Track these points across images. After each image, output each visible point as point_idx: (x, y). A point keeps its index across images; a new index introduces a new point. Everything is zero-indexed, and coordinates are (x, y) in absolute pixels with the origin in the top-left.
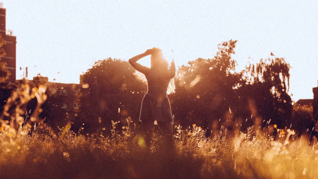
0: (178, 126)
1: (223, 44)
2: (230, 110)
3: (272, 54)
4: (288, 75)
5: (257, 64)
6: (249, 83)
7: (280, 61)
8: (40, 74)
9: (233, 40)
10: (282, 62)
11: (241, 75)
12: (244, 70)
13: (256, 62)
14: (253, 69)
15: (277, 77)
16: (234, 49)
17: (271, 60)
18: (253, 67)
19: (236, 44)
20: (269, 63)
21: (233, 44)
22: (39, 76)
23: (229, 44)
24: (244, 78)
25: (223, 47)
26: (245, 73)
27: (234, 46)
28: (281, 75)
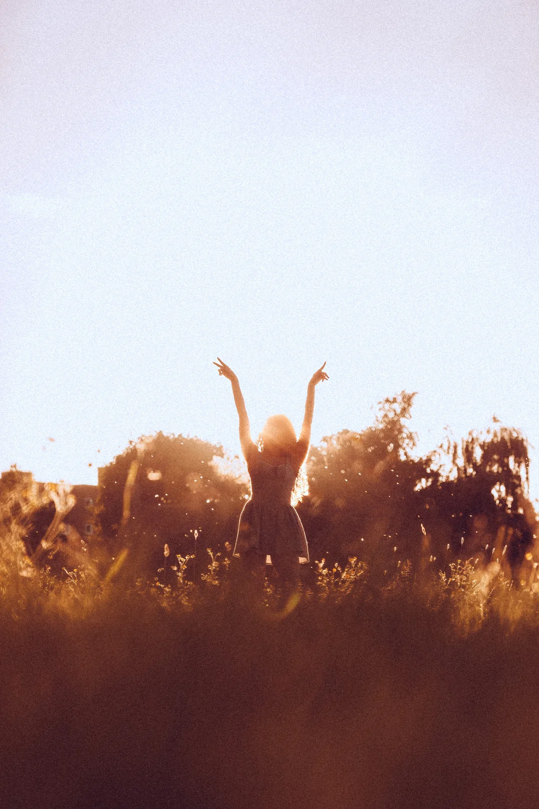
0: (320, 562)
1: (387, 401)
2: (423, 528)
3: (495, 420)
4: (527, 461)
5: (463, 441)
6: (448, 477)
7: (511, 434)
8: (15, 466)
9: (409, 392)
10: (515, 435)
11: (429, 461)
12: (435, 451)
13: (460, 438)
14: (455, 452)
15: (504, 466)
16: (412, 410)
17: (492, 431)
18: (455, 447)
19: (414, 400)
20: (488, 438)
21: (408, 400)
22: (14, 469)
23: (399, 399)
24: (434, 467)
25: (387, 406)
26: (437, 456)
27: (409, 405)
28: (511, 461)
